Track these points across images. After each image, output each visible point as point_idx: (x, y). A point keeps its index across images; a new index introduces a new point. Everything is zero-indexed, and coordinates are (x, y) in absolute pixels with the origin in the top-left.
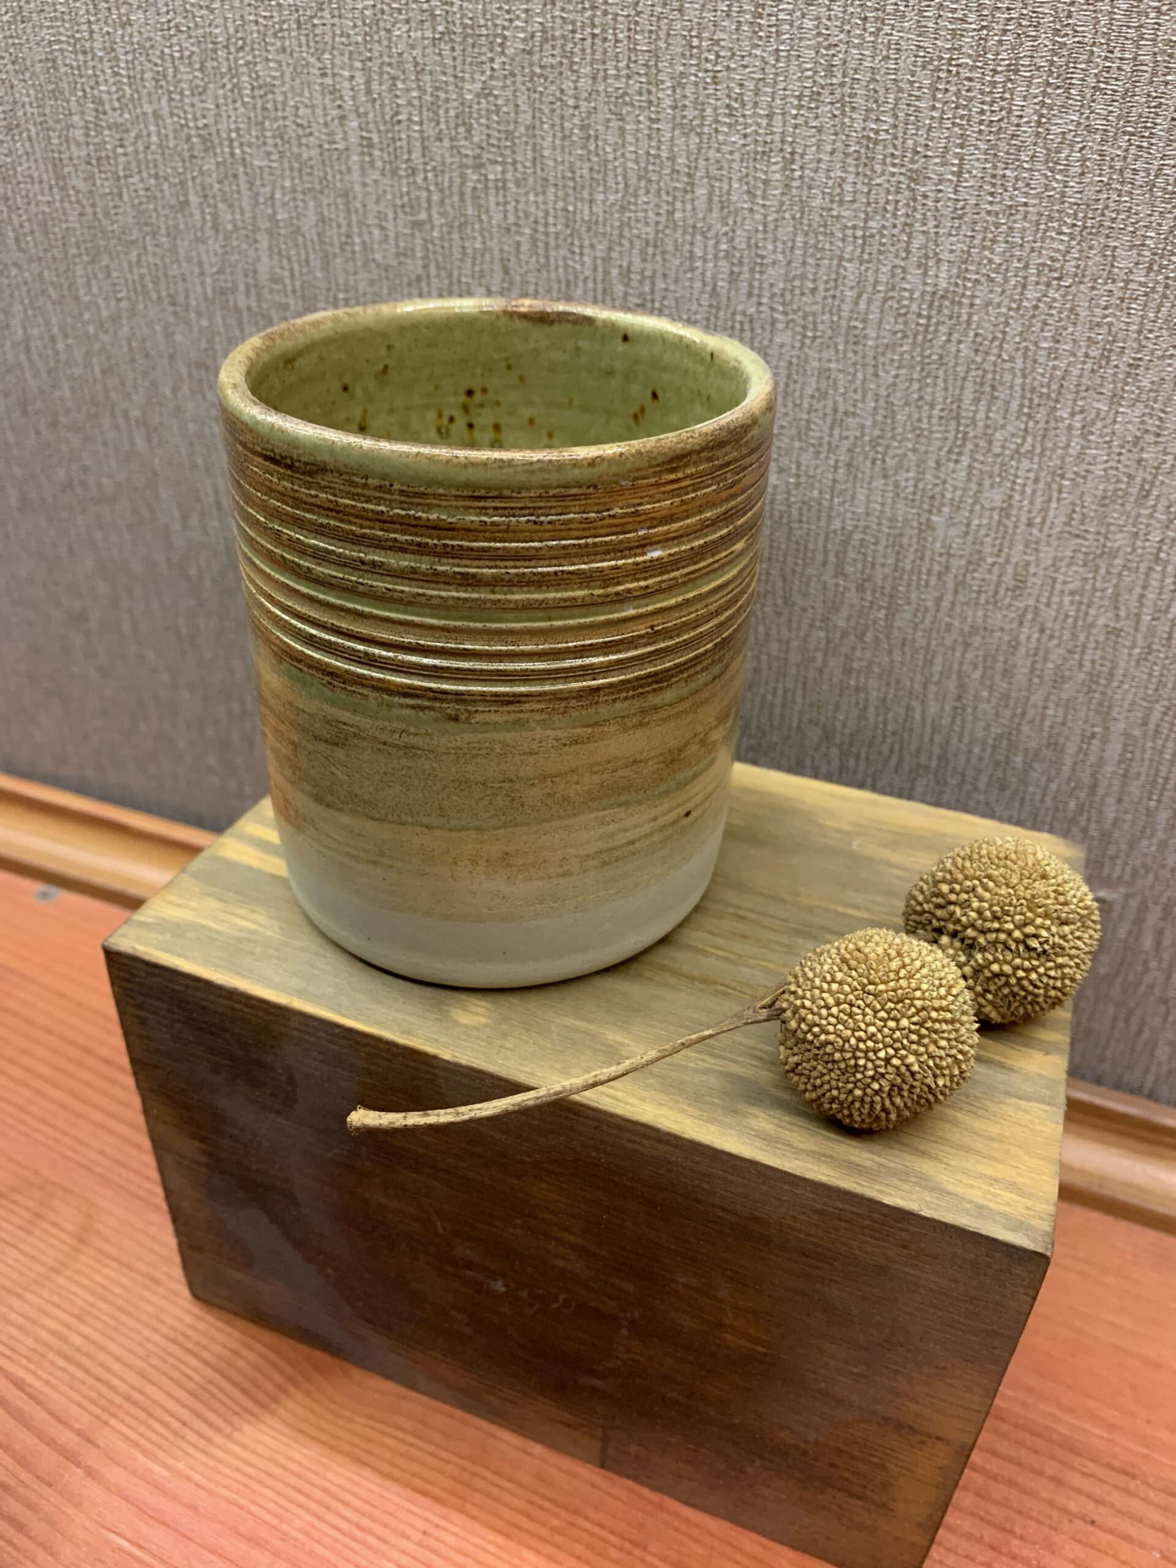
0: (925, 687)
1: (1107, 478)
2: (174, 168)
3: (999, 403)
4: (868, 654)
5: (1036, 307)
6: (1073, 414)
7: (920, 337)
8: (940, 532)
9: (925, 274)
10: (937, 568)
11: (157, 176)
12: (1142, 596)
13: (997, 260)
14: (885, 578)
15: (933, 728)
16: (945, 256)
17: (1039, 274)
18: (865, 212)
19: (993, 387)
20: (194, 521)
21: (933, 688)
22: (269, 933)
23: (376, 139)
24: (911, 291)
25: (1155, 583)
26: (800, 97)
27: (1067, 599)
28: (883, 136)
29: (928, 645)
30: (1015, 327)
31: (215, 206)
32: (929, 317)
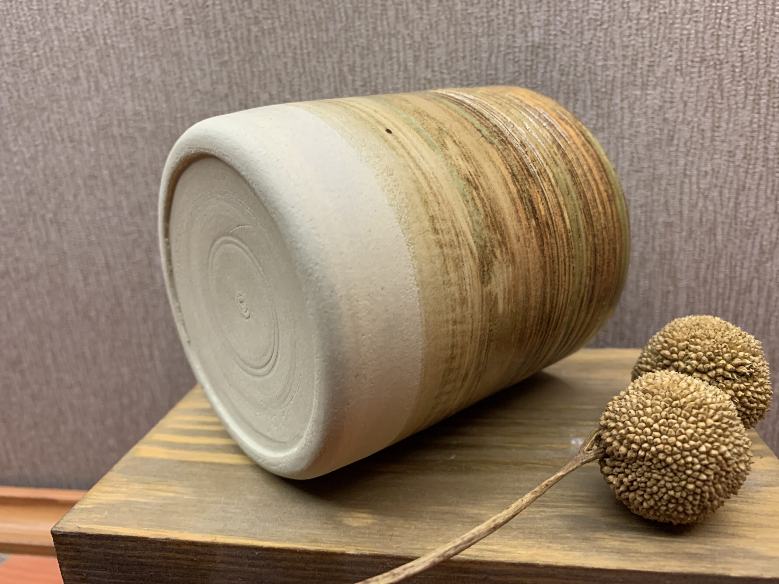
1: (648, 134)
2: (69, 59)
3: (580, 103)
5: (591, 43)
6: (622, 100)
7: (529, 73)
9: (526, 36)
11: (58, 66)
12: (681, 200)
13: (565, 21)
16: (536, 23)
17: (589, 24)
19: (575, 94)
20: (92, 279)
22: (186, 497)
23: (194, 18)
24: (520, 47)
25: (686, 190)
27: (639, 211)
30: (581, 56)
31: (97, 77)
32: (532, 60)
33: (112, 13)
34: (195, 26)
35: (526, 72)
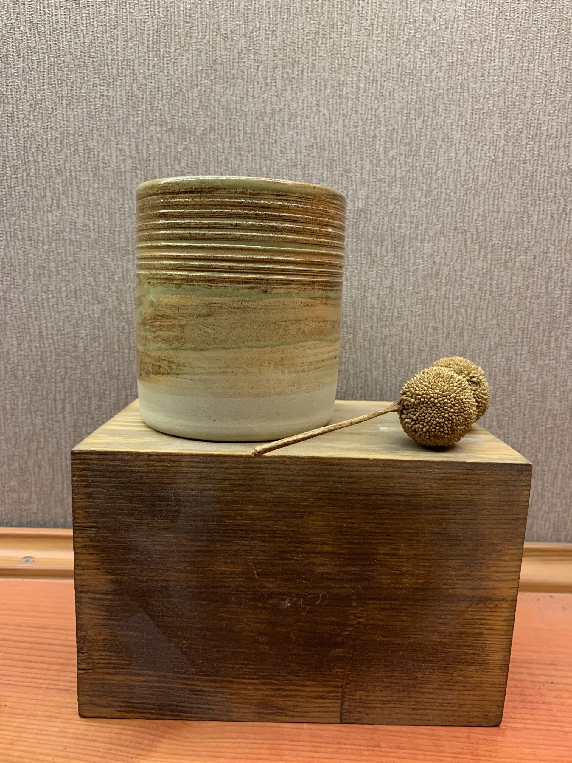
1: (424, 270)
3: (384, 248)
4: (347, 355)
5: (392, 212)
6: (409, 248)
7: (354, 227)
8: (369, 300)
9: (354, 203)
10: (369, 314)
12: (443, 312)
13: (377, 197)
16: (360, 197)
17: (392, 201)
19: (382, 242)
24: (350, 210)
25: (446, 307)
27: (417, 319)
30: (386, 219)
32: (357, 219)
33: (79, 156)
34: (138, 172)
35: (353, 226)
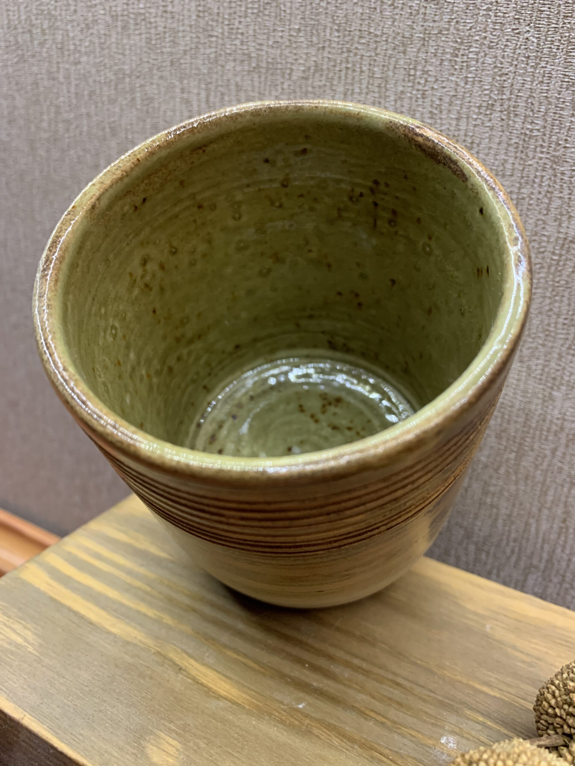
0: (540, 510)
14: (517, 431)
15: (544, 541)
18: (520, 183)
21: (546, 512)
26: (479, 107)
28: (535, 133)
29: (545, 480)
